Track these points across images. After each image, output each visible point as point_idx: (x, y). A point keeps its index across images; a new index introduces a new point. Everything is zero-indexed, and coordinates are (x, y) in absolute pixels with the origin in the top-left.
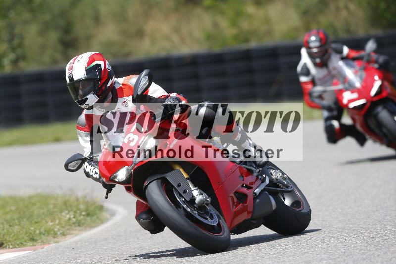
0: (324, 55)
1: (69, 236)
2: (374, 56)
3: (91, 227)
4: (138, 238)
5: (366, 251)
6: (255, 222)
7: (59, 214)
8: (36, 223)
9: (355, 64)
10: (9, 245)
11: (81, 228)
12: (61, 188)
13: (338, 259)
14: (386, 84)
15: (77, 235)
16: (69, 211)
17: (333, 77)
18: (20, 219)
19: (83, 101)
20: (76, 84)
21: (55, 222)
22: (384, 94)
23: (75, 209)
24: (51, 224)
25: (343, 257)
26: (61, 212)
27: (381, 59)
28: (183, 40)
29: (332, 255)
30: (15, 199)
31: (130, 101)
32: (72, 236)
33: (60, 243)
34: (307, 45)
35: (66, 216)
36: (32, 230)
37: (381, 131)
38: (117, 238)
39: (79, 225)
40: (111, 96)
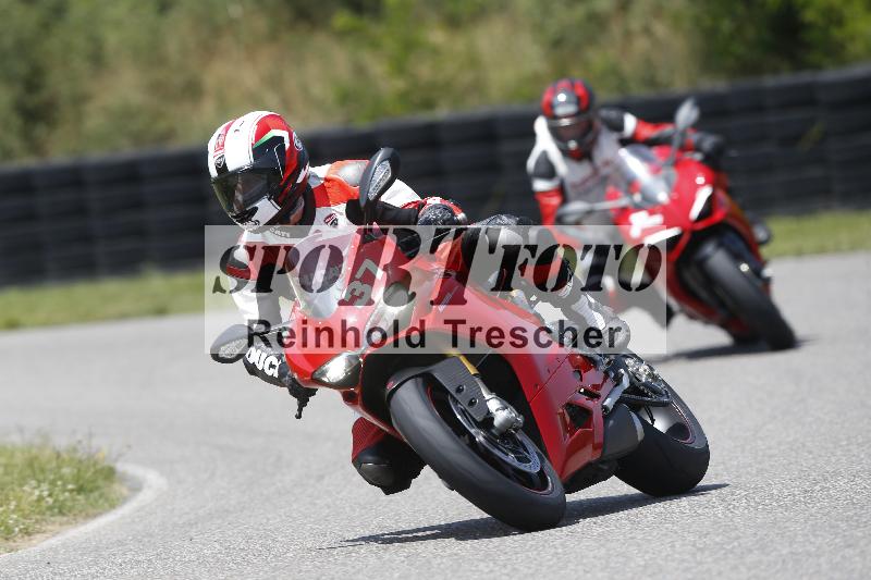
0: (584, 134)
1: (38, 536)
2: (694, 137)
3: (89, 517)
5: (693, 565)
6: (605, 467)
7: (17, 489)
9: (654, 152)
11: (64, 519)
12: (21, 430)
14: (721, 195)
15: (55, 534)
16: (39, 482)
17: (604, 180)
19: (247, 215)
20: (230, 179)
21: (8, 505)
22: (718, 216)
23: (52, 477)
26: (22, 482)
27: (709, 142)
31: (341, 214)
32: (44, 536)
33: (20, 552)
34: (550, 113)
35: (32, 491)
37: (714, 294)
38: (146, 540)
39: (61, 513)
40: (303, 203)
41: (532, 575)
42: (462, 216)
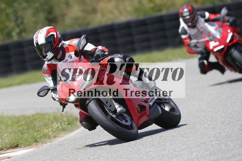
1: (58, 138)
2: (227, 18)
3: (72, 131)
4: (100, 136)
5: (239, 134)
7: (51, 125)
8: (38, 131)
10: (22, 146)
11: (65, 132)
13: (222, 141)
15: (63, 137)
16: (57, 122)
17: (202, 33)
18: (28, 129)
19: (45, 57)
21: (49, 129)
22: (235, 41)
23: (61, 121)
24: (47, 131)
25: (225, 139)
26: (52, 123)
28: (121, 13)
29: (218, 138)
30: (24, 117)
31: (73, 55)
32: (60, 137)
33: (53, 142)
35: (55, 125)
36: (35, 136)
37: (235, 64)
38: (87, 137)
39: (64, 131)
40: (61, 52)
41: (194, 140)
42: (107, 53)
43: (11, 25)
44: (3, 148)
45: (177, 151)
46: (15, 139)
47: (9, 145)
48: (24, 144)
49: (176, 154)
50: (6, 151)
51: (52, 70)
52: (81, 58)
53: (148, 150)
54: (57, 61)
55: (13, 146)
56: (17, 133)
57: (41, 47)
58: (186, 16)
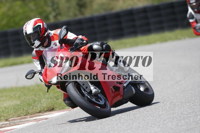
10: (57, 109)
31: (58, 43)
40: (47, 40)
42: (85, 42)
43: (49, 9)
44: (42, 111)
45: (185, 115)
46: (51, 104)
47: (46, 109)
48: (59, 108)
49: (183, 117)
50: (43, 113)
51: (40, 55)
52: (62, 46)
53: (160, 114)
54: (44, 48)
55: (50, 109)
56: (53, 99)
57: (29, 36)
58: (193, 3)
